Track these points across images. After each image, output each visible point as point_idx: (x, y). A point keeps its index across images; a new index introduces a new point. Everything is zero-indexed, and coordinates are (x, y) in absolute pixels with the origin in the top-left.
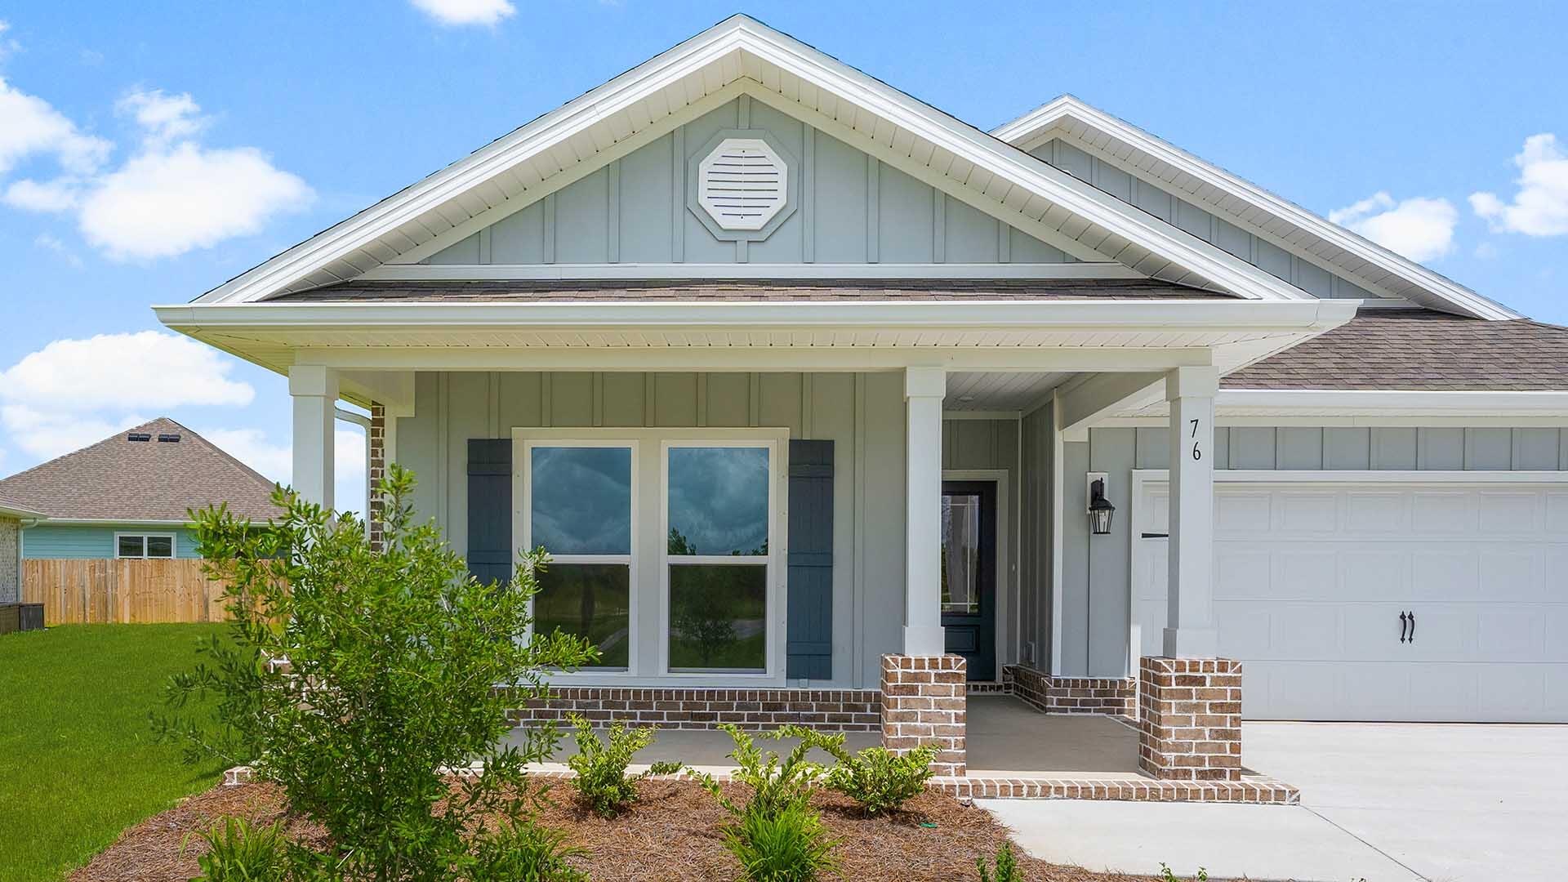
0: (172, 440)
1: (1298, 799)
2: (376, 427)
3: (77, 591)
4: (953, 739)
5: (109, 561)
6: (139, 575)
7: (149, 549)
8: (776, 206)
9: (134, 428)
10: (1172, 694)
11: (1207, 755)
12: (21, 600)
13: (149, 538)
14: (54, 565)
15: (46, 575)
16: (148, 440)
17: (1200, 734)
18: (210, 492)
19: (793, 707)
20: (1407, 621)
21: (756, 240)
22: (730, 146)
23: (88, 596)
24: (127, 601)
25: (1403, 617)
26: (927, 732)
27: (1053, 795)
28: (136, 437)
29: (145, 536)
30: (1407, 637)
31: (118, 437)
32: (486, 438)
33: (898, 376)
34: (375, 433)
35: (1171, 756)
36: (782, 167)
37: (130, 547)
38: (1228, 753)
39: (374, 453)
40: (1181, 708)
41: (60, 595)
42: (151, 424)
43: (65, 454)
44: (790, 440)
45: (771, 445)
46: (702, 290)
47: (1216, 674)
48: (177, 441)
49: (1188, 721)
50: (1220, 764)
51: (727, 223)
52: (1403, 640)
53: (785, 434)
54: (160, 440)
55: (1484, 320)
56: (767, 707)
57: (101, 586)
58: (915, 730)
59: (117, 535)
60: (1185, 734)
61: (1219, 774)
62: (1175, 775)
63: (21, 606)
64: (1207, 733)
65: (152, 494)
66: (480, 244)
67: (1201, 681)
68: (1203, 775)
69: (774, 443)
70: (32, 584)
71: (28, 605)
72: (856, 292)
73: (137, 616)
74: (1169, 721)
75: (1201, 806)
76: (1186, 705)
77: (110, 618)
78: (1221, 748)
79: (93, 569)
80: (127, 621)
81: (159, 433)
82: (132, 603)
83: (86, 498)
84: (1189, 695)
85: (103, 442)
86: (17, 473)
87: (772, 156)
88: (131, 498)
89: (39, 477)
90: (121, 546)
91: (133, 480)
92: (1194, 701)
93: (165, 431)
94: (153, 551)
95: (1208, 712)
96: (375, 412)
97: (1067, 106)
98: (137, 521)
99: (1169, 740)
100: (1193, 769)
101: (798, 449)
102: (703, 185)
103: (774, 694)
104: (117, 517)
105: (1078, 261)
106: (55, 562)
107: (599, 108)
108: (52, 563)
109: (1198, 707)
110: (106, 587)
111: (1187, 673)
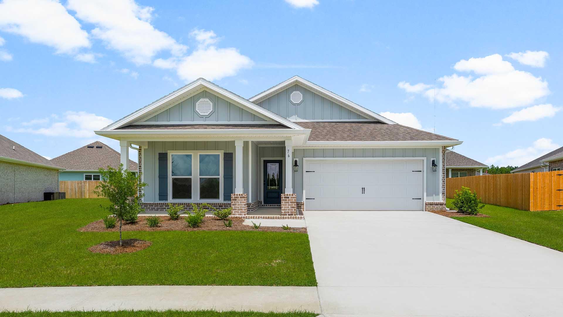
0: (100, 148)
1: (304, 218)
2: (140, 150)
3: (74, 189)
4: (243, 209)
5: (83, 181)
6: (91, 185)
7: (93, 178)
8: (210, 111)
9: (89, 144)
10: (283, 200)
11: (290, 211)
12: (59, 191)
13: (93, 175)
14: (68, 183)
15: (65, 185)
16: (93, 148)
17: (288, 207)
18: (111, 162)
19: (225, 206)
20: (363, 189)
21: (207, 117)
22: (201, 100)
23: (77, 191)
24: (88, 192)
25: (362, 188)
26: (239, 207)
27: (260, 218)
28: (90, 147)
29: (92, 175)
30: (363, 193)
31: (85, 147)
32: (162, 152)
33: (233, 142)
34: (140, 152)
35: (283, 211)
36: (211, 104)
37: (88, 178)
38: (294, 211)
39: (140, 156)
40: (285, 203)
41: (69, 191)
42: (94, 143)
43: (69, 152)
44: (224, 153)
45: (220, 154)
46: (196, 127)
47: (291, 196)
48: (102, 148)
49: (286, 205)
50: (292, 213)
51: (201, 114)
52: (362, 193)
53: (223, 151)
54: (96, 148)
55: (388, 124)
56: (219, 206)
57: (80, 188)
58: (236, 207)
59: (85, 175)
60: (286, 207)
61: (292, 215)
62: (284, 215)
63: (59, 193)
64: (290, 207)
65: (94, 163)
66: (156, 118)
67: (288, 198)
68: (289, 215)
69: (221, 154)
70: (61, 188)
71: (61, 193)
72: (224, 127)
73: (90, 196)
74: (283, 205)
75: (287, 220)
76: (286, 202)
77: (83, 196)
78: (292, 210)
79: (78, 183)
80: (87, 198)
81: (96, 146)
82: (89, 193)
83: (76, 164)
84: (286, 200)
85: (80, 148)
86: (56, 157)
87: (210, 102)
88: (88, 164)
89: (62, 158)
90: (85, 178)
91: (89, 159)
92: (287, 201)
93: (98, 145)
94: (94, 179)
95: (290, 203)
96: (140, 147)
97: (296, 78)
98: (90, 170)
99: (283, 209)
100: (287, 214)
101: (226, 155)
102: (197, 107)
103: (221, 204)
104: (84, 169)
105: (266, 121)
106: (68, 182)
107: (175, 95)
108: (67, 182)
109: (288, 202)
110: (82, 189)
111: (286, 196)
